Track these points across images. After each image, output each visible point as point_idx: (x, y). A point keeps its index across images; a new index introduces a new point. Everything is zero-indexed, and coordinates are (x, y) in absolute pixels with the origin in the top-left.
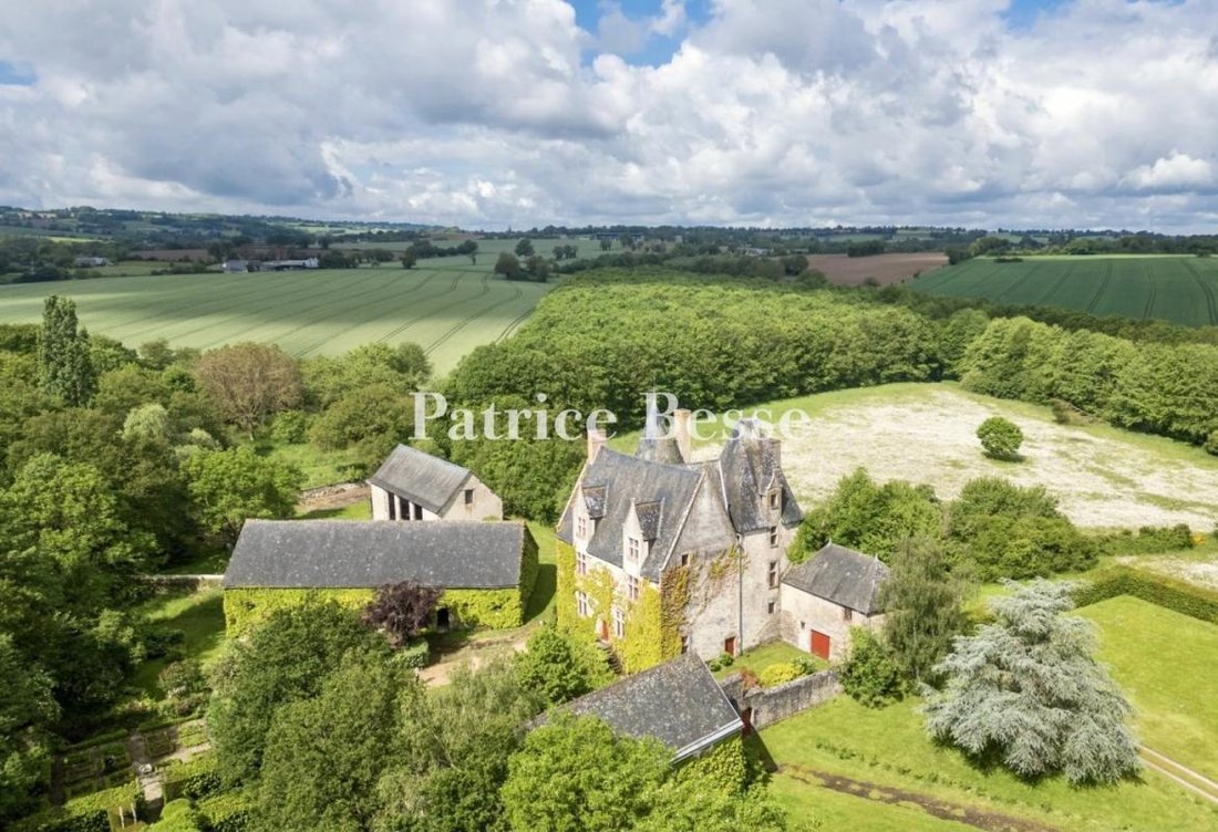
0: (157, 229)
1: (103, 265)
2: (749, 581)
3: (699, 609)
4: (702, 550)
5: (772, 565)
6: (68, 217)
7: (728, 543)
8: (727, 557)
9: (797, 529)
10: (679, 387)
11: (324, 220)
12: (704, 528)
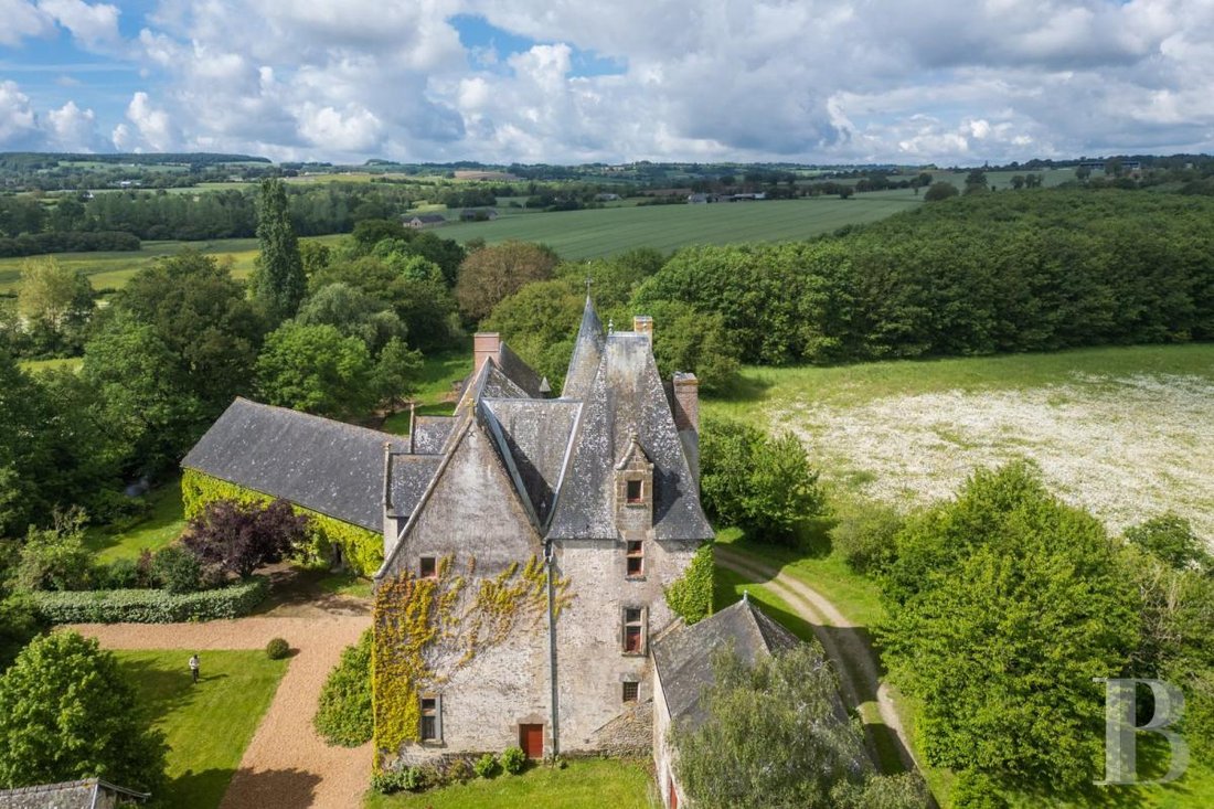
0: (686, 176)
1: (615, 199)
2: (573, 633)
3: (459, 658)
4: (465, 556)
5: (632, 613)
6: (632, 169)
7: (525, 551)
8: (521, 577)
9: (693, 555)
10: (953, 312)
11: (817, 164)
12: (469, 517)
